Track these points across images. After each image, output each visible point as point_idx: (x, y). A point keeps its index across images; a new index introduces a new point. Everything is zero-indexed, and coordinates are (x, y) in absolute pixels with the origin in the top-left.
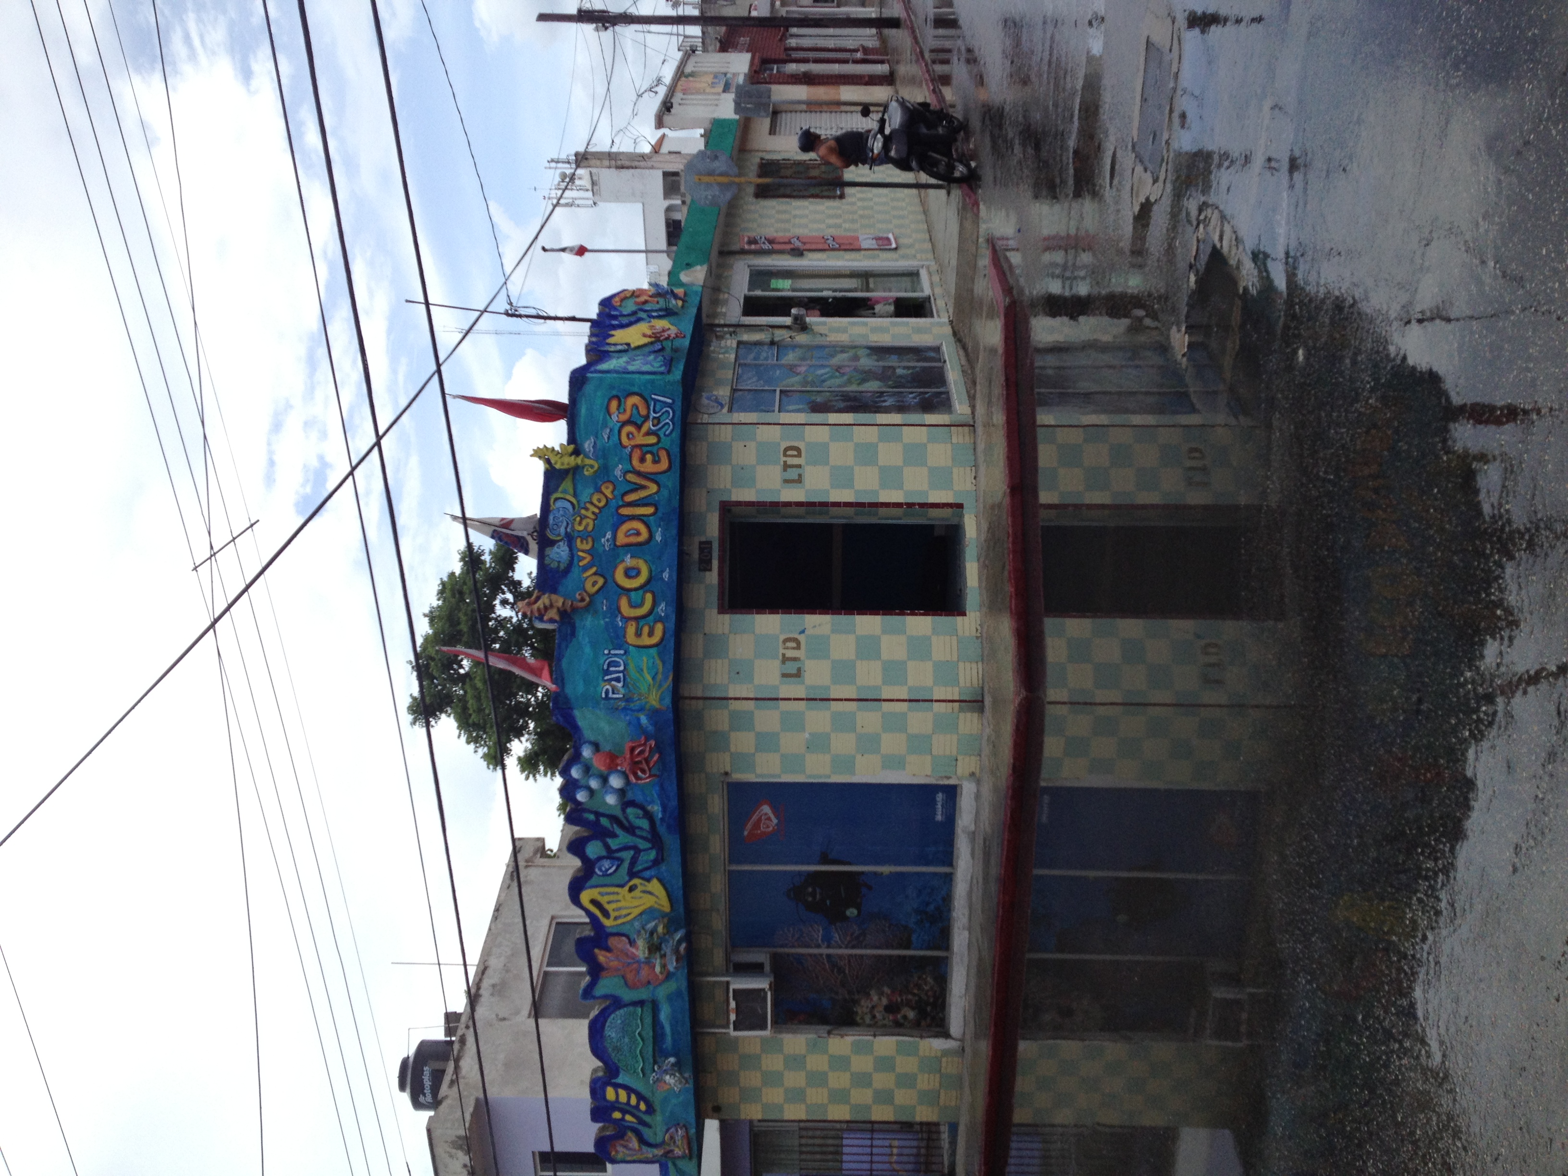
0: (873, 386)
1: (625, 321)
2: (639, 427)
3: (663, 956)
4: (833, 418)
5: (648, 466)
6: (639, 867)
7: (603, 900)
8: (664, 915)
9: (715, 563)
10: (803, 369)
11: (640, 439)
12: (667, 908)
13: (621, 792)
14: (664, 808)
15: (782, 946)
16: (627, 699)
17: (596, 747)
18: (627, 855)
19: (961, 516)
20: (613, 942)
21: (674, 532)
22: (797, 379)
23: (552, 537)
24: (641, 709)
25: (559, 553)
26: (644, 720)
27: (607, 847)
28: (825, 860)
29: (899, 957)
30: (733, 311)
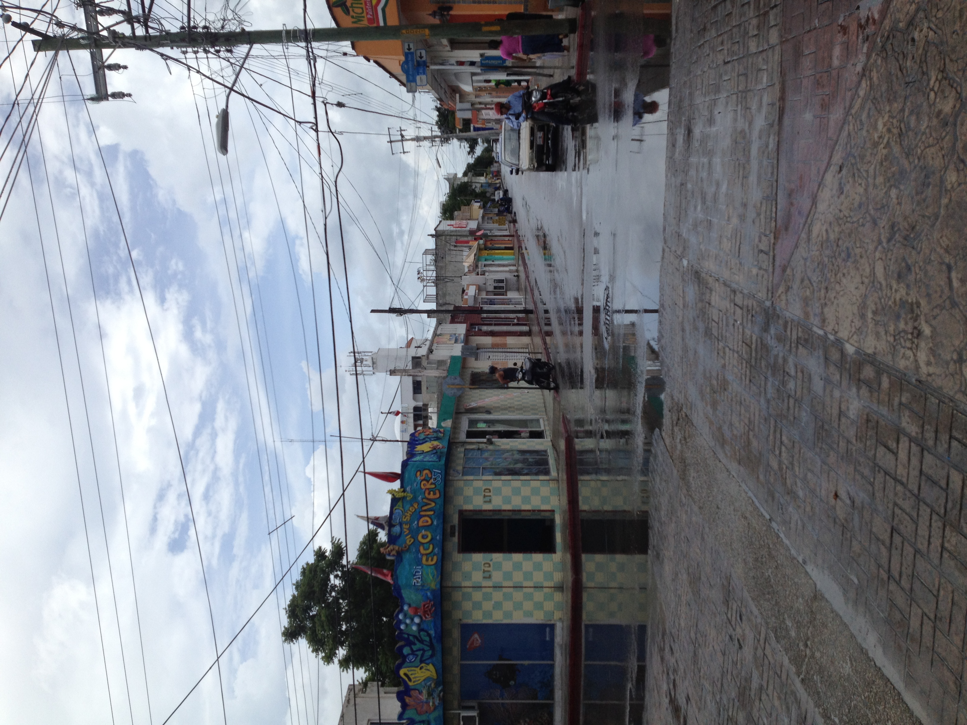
0: (519, 465)
1: (421, 442)
2: (428, 482)
3: (433, 698)
4: (503, 477)
5: (432, 496)
6: (424, 658)
7: (409, 673)
8: (434, 679)
9: (457, 534)
10: (491, 459)
11: (428, 486)
12: (435, 677)
13: (419, 625)
14: (436, 632)
15: (483, 699)
16: (423, 586)
17: (410, 605)
18: (420, 653)
19: (554, 515)
20: (413, 693)
21: (441, 521)
22: (488, 463)
23: (394, 523)
24: (428, 589)
25: (397, 530)
26: (429, 594)
27: (412, 649)
28: (501, 659)
29: (532, 703)
30: (463, 437)
